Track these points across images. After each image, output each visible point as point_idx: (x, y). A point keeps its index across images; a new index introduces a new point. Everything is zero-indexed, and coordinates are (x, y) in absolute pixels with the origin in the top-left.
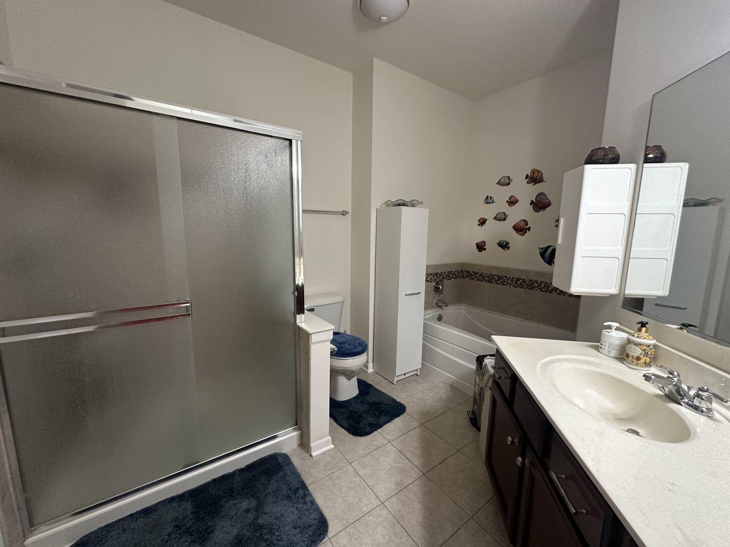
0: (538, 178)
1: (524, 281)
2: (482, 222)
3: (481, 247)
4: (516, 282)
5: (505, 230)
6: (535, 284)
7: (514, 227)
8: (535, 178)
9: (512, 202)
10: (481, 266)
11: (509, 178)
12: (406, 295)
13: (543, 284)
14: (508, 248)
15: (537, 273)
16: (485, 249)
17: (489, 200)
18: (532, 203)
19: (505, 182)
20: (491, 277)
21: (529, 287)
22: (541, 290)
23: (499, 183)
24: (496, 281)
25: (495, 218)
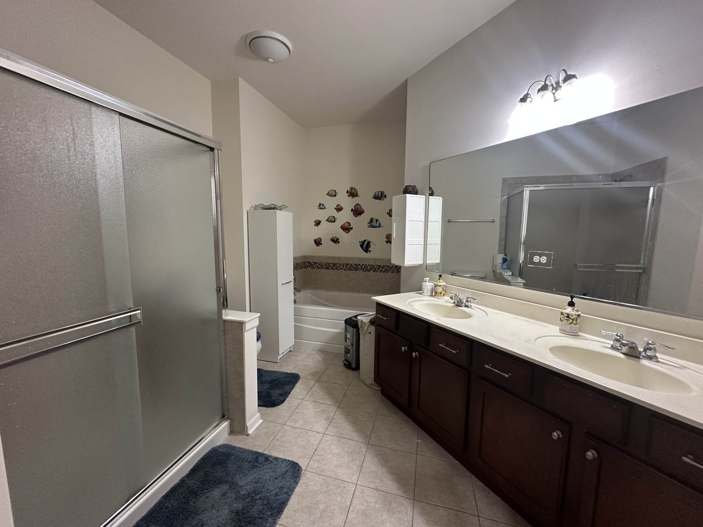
0: (355, 193)
1: (351, 265)
2: (318, 223)
3: (318, 242)
4: (346, 266)
5: (335, 230)
6: (359, 267)
7: (341, 227)
8: (353, 193)
9: (339, 209)
10: (319, 257)
11: (335, 191)
12: (283, 284)
13: (364, 266)
14: (339, 242)
15: (360, 259)
16: (321, 244)
17: (321, 207)
18: (352, 210)
19: (333, 194)
20: (328, 265)
21: (355, 269)
22: (363, 270)
23: (328, 194)
24: (332, 268)
25: (327, 220)
